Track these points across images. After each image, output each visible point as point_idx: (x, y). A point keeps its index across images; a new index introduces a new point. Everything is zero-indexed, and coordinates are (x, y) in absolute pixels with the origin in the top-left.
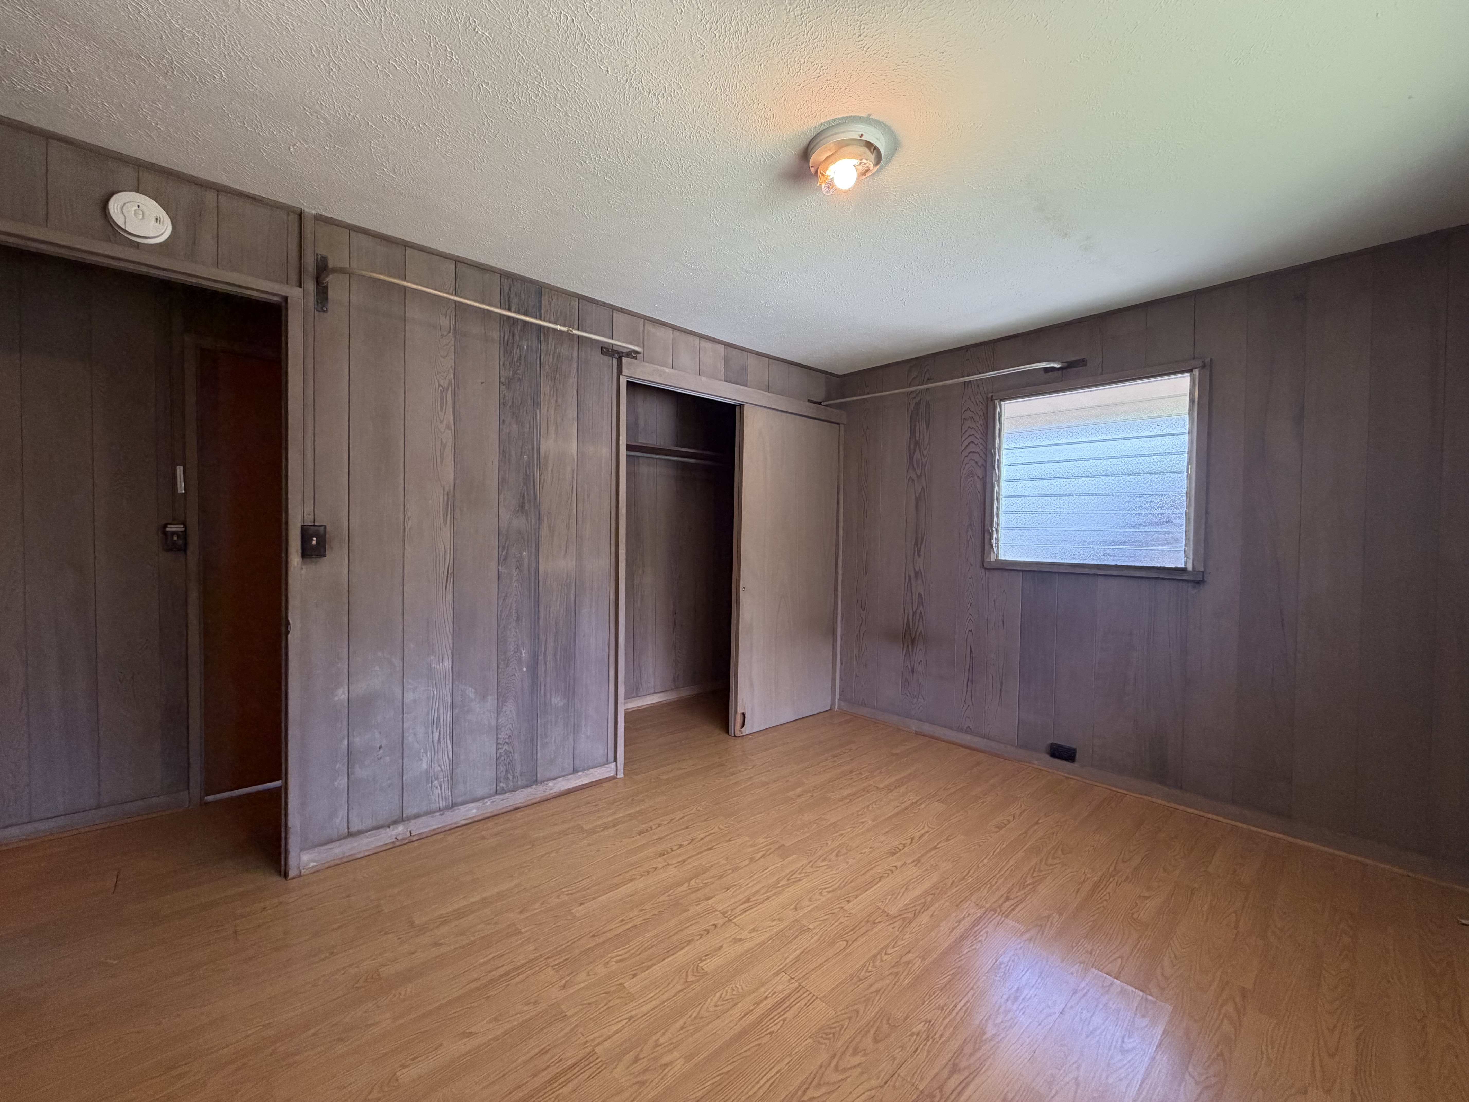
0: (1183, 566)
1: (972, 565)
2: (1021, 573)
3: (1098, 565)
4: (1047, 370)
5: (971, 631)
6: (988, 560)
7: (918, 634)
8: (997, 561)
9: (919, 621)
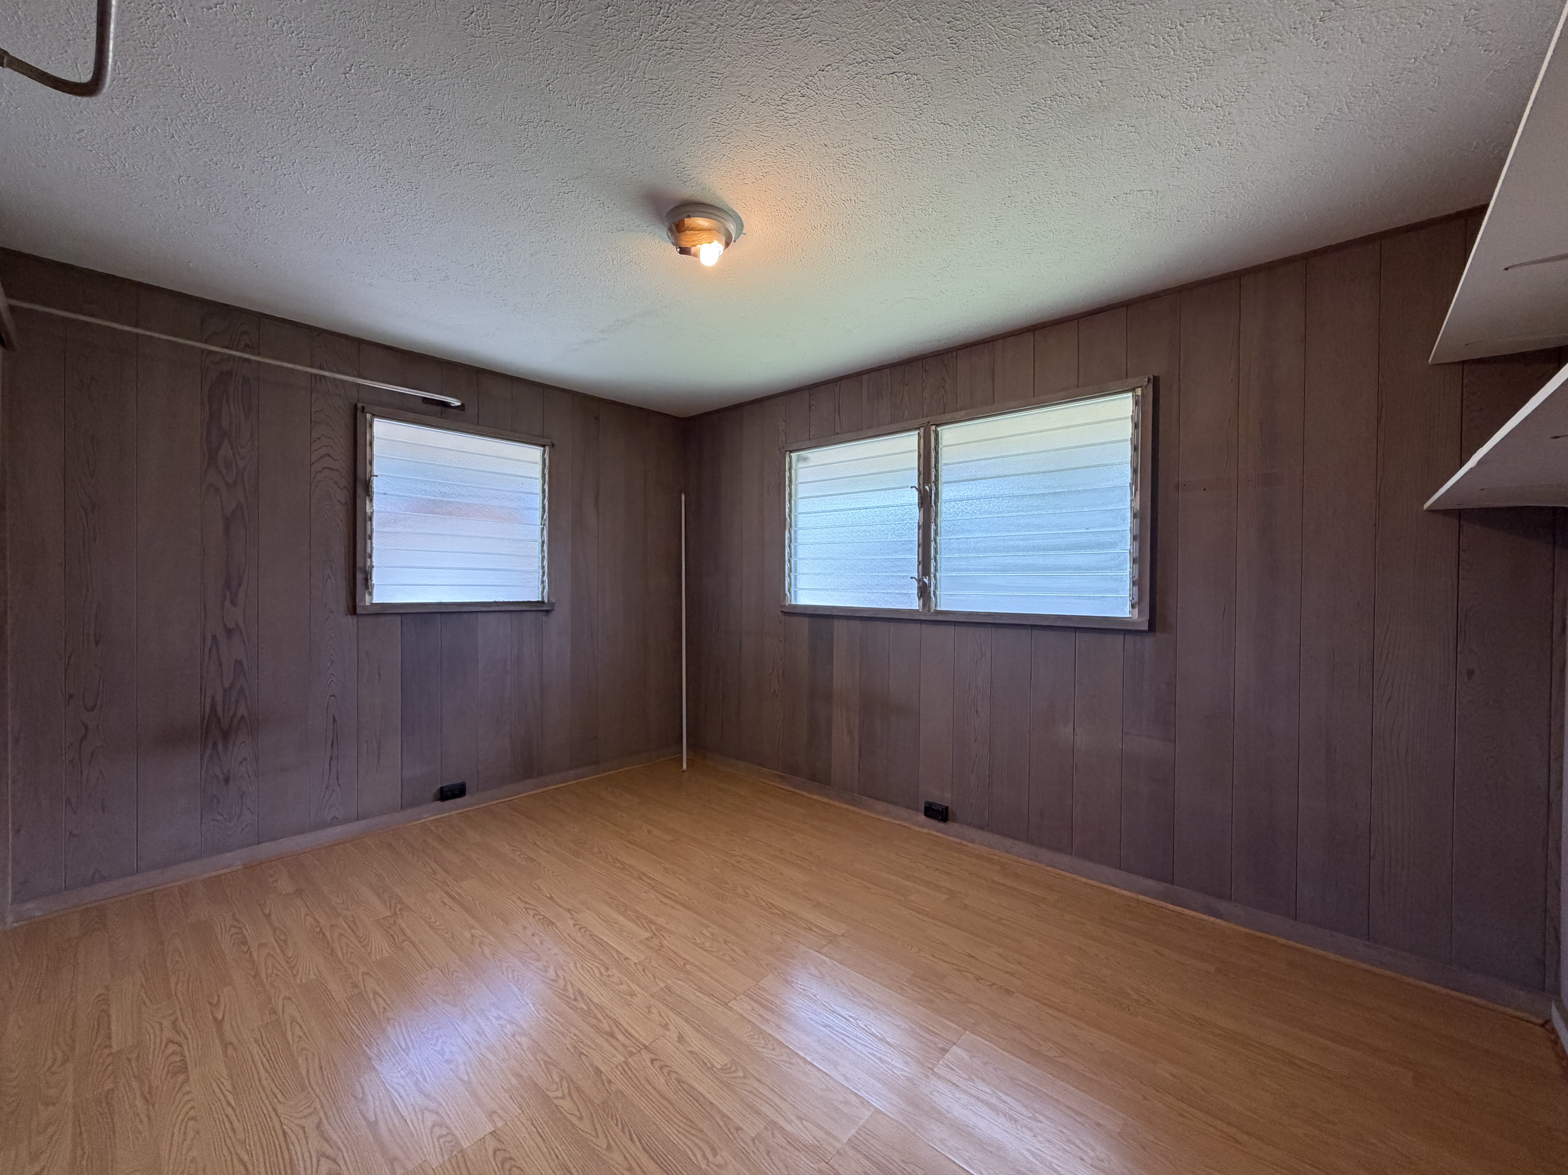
0: (540, 599)
1: (332, 612)
2: (398, 618)
3: (481, 602)
4: (425, 400)
5: (333, 696)
6: (362, 604)
7: (235, 722)
8: (372, 604)
9: (237, 702)
